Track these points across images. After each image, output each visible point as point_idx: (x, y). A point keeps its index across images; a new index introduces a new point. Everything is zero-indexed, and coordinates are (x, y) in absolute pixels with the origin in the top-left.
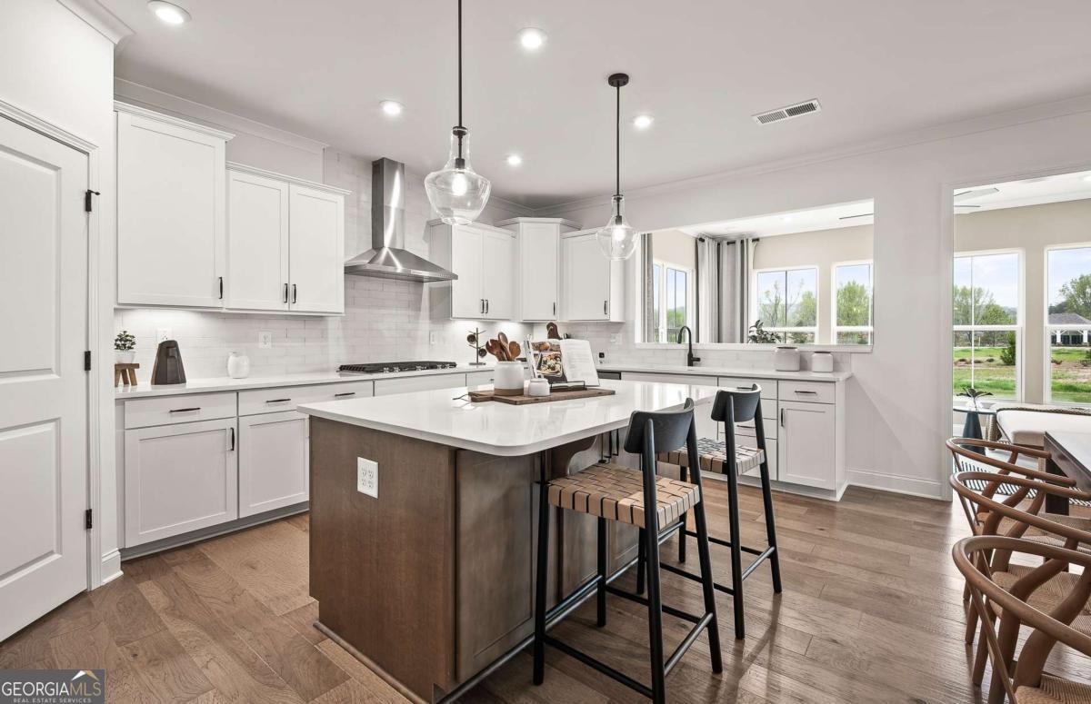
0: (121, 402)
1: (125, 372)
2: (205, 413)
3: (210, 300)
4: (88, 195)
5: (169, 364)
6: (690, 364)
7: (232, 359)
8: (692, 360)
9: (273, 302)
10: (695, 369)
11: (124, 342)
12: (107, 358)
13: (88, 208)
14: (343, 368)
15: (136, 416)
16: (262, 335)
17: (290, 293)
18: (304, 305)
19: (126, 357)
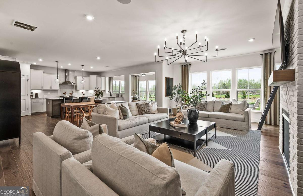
0: (31, 99)
1: (32, 96)
2: (40, 100)
3: (41, 89)
4: (28, 80)
5: (37, 95)
6: (111, 96)
7: (44, 95)
8: (111, 95)
9: (49, 89)
10: (111, 97)
11: (32, 93)
12: (30, 95)
13: (28, 81)
14: (60, 96)
15: (33, 100)
16: (49, 92)
17: (51, 87)
18: (53, 89)
19: (32, 95)
